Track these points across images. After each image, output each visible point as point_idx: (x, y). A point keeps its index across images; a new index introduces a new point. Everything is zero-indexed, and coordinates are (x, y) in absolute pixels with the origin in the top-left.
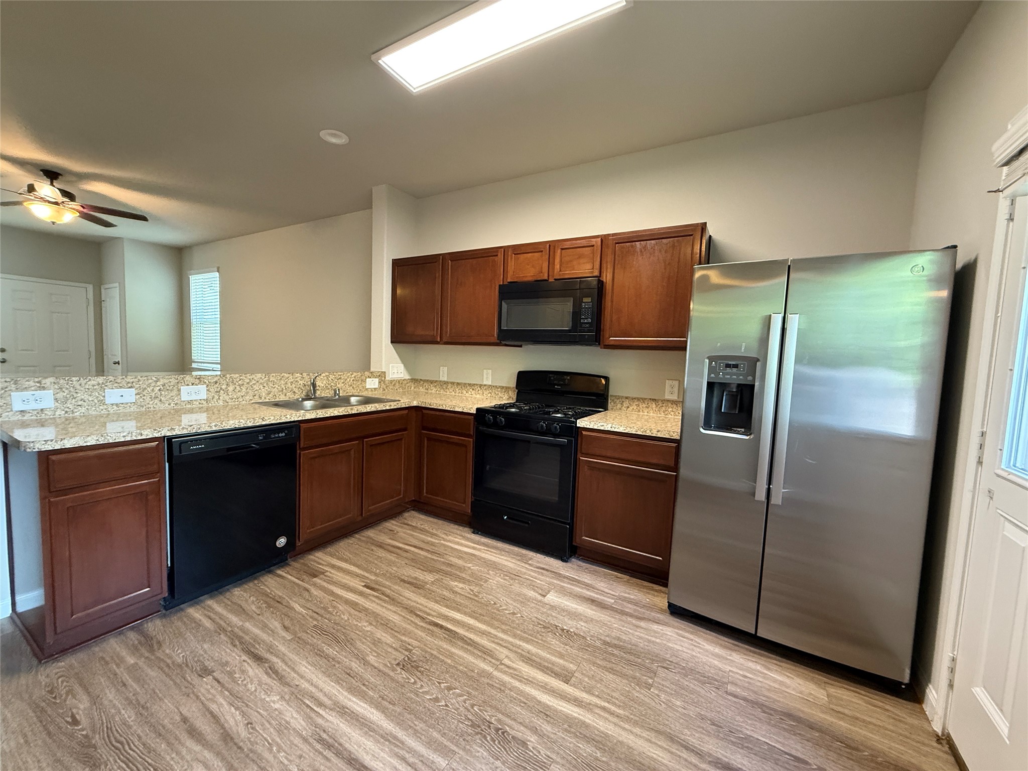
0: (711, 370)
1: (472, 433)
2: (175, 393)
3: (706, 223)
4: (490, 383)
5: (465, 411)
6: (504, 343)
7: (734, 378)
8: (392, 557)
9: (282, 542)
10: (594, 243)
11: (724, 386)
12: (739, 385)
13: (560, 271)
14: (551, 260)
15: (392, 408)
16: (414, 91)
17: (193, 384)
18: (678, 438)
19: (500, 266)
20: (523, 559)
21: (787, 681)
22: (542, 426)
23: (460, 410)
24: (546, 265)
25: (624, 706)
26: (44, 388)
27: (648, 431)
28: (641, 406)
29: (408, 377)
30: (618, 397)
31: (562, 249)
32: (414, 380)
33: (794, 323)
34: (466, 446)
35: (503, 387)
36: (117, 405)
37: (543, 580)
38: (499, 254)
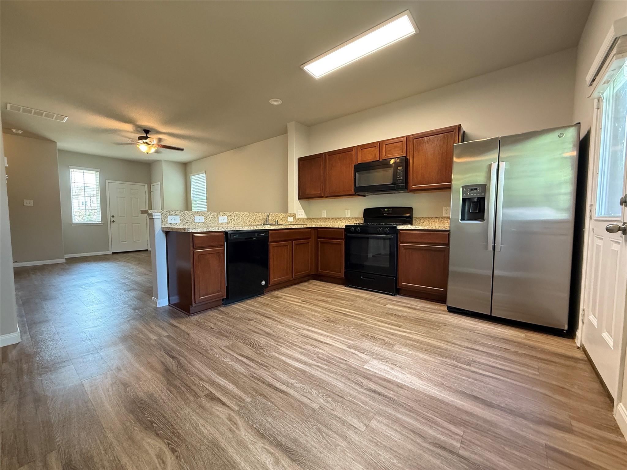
0: (464, 192)
1: (343, 237)
2: (217, 219)
3: (460, 125)
4: (349, 217)
5: (340, 227)
6: (357, 193)
7: (475, 195)
8: (310, 294)
9: (263, 283)
10: (402, 140)
11: (469, 199)
12: (478, 198)
13: (386, 155)
14: (381, 150)
15: (304, 227)
16: (317, 78)
17: (223, 216)
18: (449, 229)
19: (354, 156)
20: (372, 295)
21: (505, 331)
22: (380, 230)
23: (337, 227)
24: (378, 153)
25: (426, 334)
26: (177, 215)
27: (434, 228)
28: (430, 221)
29: (306, 217)
30: (417, 218)
31: (386, 144)
32: (309, 219)
33: (503, 166)
34: (341, 244)
35: (356, 218)
36: (198, 223)
37: (384, 301)
38: (353, 150)
